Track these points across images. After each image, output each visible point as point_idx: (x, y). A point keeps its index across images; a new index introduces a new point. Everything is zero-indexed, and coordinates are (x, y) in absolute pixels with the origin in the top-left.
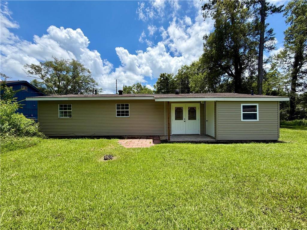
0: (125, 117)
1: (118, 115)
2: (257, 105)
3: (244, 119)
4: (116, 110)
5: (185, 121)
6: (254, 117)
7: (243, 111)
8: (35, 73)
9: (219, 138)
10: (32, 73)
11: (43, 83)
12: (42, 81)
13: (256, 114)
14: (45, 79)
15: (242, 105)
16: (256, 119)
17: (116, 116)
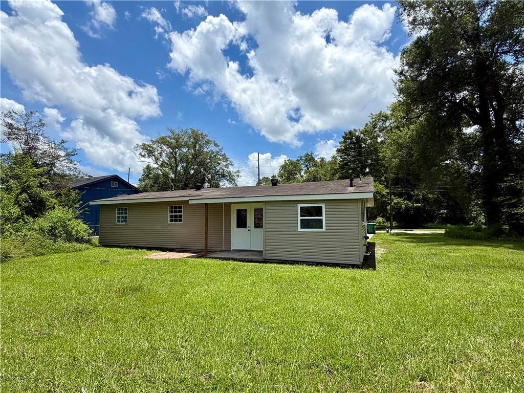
0: (178, 223)
1: (172, 221)
2: (323, 205)
3: (301, 228)
4: (169, 214)
5: (249, 230)
6: (319, 224)
7: (301, 216)
8: (147, 156)
9: (266, 256)
10: (144, 156)
11: (158, 168)
12: (156, 166)
13: (322, 219)
14: (159, 163)
15: (299, 206)
16: (321, 228)
17: (169, 222)
